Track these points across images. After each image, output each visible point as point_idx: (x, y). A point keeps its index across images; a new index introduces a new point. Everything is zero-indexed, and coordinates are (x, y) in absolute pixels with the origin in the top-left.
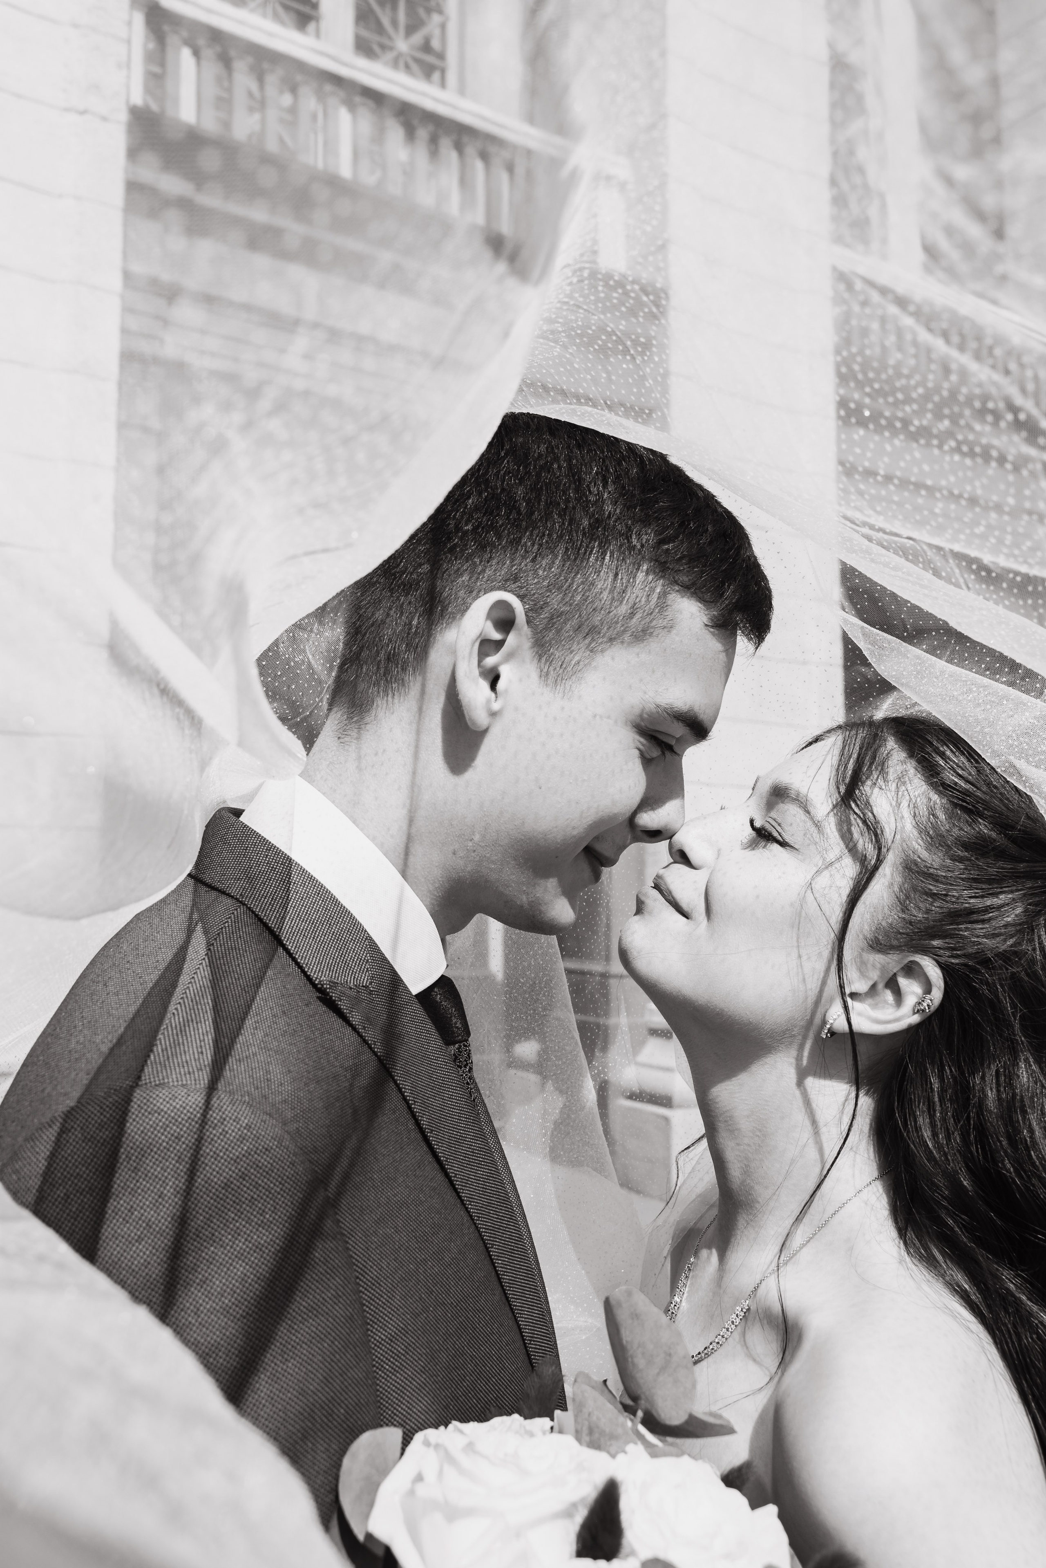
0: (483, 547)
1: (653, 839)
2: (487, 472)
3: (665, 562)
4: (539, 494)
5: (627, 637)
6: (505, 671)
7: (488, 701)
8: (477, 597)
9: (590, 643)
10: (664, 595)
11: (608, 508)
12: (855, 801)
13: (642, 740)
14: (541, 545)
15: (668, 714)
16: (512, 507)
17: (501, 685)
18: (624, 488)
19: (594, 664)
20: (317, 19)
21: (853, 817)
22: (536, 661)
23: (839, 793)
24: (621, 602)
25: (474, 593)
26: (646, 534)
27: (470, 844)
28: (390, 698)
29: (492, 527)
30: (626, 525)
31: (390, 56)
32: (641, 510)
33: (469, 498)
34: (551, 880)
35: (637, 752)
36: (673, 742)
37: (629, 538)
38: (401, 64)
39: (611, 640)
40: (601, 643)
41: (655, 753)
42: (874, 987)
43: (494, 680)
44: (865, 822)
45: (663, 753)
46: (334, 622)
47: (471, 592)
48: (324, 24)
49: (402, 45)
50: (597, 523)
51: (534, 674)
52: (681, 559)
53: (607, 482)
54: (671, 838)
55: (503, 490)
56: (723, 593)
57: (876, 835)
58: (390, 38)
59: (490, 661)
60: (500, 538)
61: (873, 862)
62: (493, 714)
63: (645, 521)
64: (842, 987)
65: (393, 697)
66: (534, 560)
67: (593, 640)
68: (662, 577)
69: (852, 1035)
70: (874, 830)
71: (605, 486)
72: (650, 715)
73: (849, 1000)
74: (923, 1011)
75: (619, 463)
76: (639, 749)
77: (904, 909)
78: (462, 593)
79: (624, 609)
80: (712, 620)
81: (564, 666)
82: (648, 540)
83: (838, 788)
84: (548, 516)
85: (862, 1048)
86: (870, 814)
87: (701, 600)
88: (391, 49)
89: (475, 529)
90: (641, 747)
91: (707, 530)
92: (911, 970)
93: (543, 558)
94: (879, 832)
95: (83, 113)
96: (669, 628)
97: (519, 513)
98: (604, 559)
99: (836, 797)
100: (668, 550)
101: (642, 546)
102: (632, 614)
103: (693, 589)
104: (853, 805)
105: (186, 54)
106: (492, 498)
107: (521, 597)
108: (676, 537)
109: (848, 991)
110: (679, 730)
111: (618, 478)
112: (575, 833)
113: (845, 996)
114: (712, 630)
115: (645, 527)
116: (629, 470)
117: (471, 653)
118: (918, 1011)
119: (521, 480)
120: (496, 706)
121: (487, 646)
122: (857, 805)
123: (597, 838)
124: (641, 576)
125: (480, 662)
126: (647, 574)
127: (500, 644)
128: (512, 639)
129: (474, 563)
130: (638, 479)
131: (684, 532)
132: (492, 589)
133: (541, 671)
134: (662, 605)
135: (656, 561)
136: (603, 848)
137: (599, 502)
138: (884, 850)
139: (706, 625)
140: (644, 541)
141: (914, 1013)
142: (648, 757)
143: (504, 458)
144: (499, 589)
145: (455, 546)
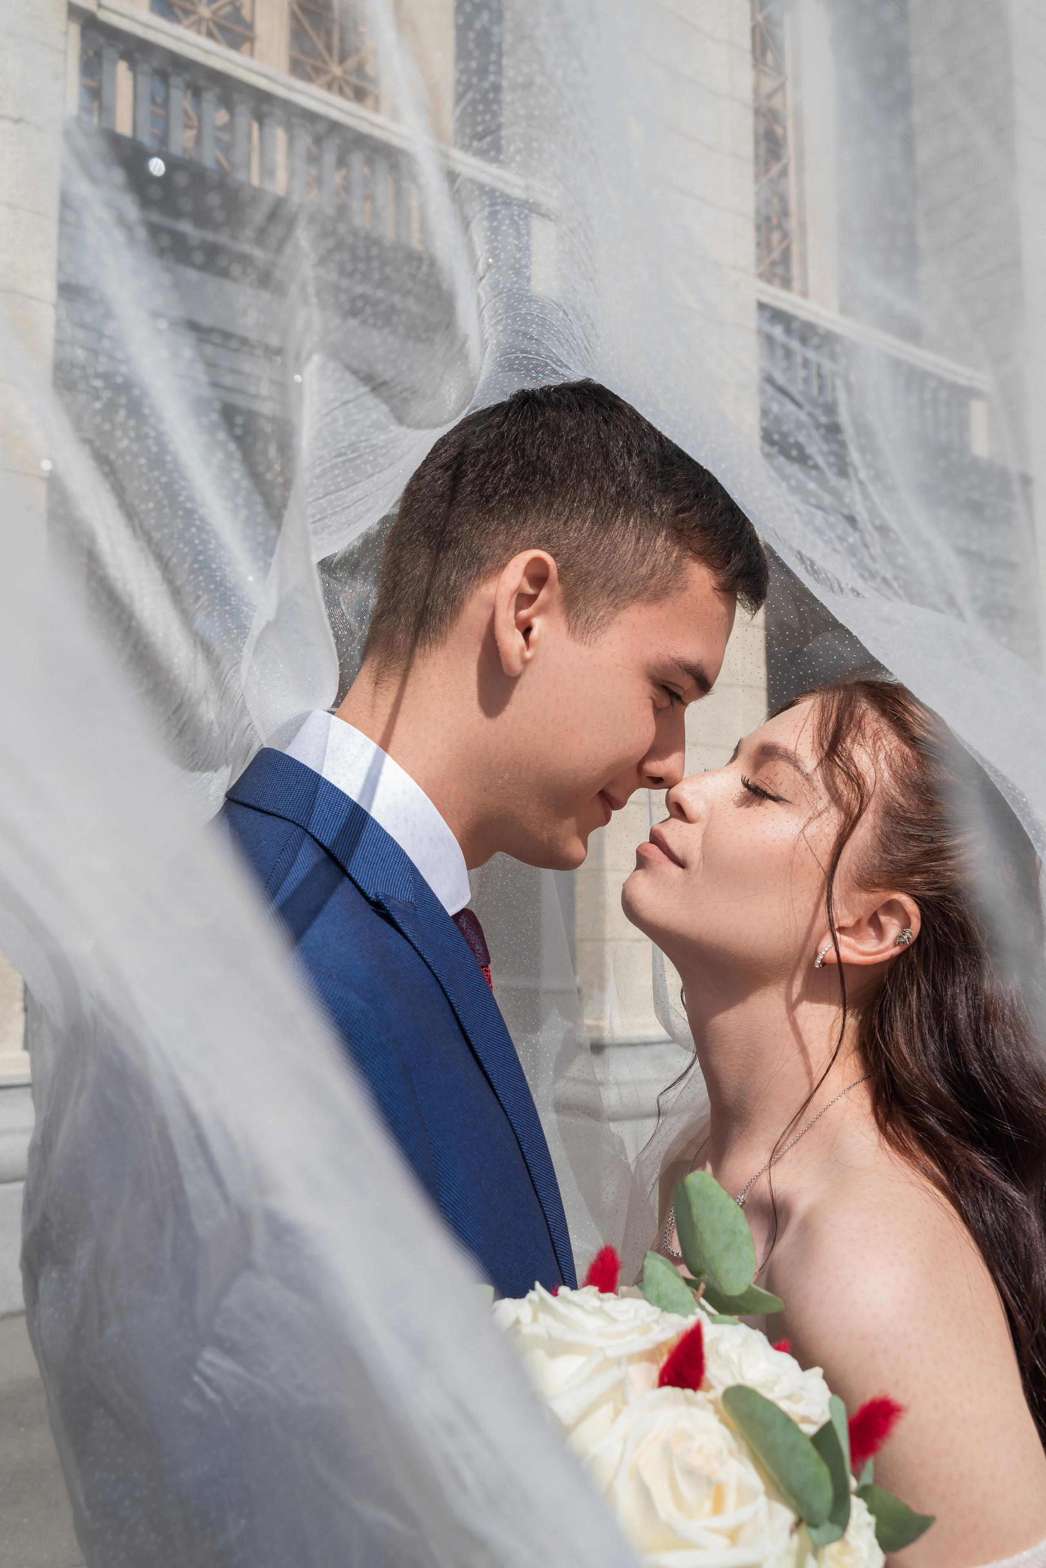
0: (519, 508)
1: (656, 786)
2: (523, 442)
3: (681, 529)
4: (571, 463)
5: (646, 595)
6: (538, 624)
7: (522, 651)
8: (513, 555)
9: (614, 600)
10: (679, 558)
11: (633, 478)
12: (838, 756)
13: (655, 691)
14: (571, 510)
15: (680, 667)
16: (547, 472)
17: (534, 634)
18: (646, 461)
19: (617, 619)
20: (251, 40)
21: (837, 771)
22: (564, 616)
23: (823, 749)
24: (643, 564)
25: (511, 551)
26: (666, 504)
27: (500, 781)
28: (427, 647)
29: (526, 491)
30: (649, 496)
31: (325, 79)
32: (662, 482)
33: (506, 464)
34: (570, 819)
35: (650, 702)
36: (681, 693)
37: (650, 506)
38: (335, 87)
39: (634, 597)
40: (624, 600)
41: (665, 702)
42: (858, 922)
43: (527, 631)
44: (848, 774)
45: (672, 703)
46: (365, 580)
47: (507, 550)
48: (258, 45)
49: (337, 70)
50: (624, 490)
51: (563, 628)
52: (695, 527)
53: (631, 456)
54: (670, 788)
55: (538, 458)
56: (730, 561)
57: (859, 786)
58: (324, 62)
59: (524, 613)
60: (534, 503)
61: (857, 810)
62: (526, 662)
63: (665, 492)
64: (831, 921)
65: (430, 647)
66: (565, 523)
67: (617, 596)
68: (678, 543)
69: (841, 965)
70: (856, 780)
71: (630, 457)
72: (664, 667)
73: (838, 934)
74: (903, 943)
75: (641, 438)
76: (653, 699)
77: (886, 850)
78: (499, 551)
79: (644, 571)
80: (720, 585)
81: (590, 620)
82: (667, 509)
83: (822, 745)
84: (579, 482)
85: (849, 977)
86: (853, 768)
87: (711, 565)
88: (326, 72)
89: (512, 493)
90: (654, 697)
91: (718, 503)
92: (891, 907)
93: (573, 521)
94: (861, 782)
95: (19, 121)
96: (684, 589)
97: (553, 479)
98: (628, 524)
99: (821, 754)
100: (684, 518)
101: (662, 514)
102: (652, 575)
103: (705, 556)
104: (837, 760)
105: (122, 67)
106: (528, 465)
107: (554, 556)
108: (690, 508)
109: (836, 926)
110: (688, 683)
111: (641, 452)
112: (595, 774)
113: (833, 929)
114: (719, 593)
115: (665, 496)
116: (649, 446)
117: (509, 605)
118: (899, 943)
119: (555, 449)
120: (528, 654)
121: (523, 600)
122: (841, 760)
123: (611, 783)
124: (660, 542)
125: (516, 614)
126: (666, 539)
127: (532, 598)
128: (543, 595)
129: (511, 524)
130: (658, 454)
131: (698, 503)
132: (528, 548)
133: (570, 624)
134: (678, 569)
135: (674, 528)
136: (615, 792)
137: (625, 473)
138: (866, 799)
139: (714, 589)
140: (664, 509)
141: (895, 945)
142: (659, 706)
143: (538, 430)
144: (534, 547)
145: (492, 509)
